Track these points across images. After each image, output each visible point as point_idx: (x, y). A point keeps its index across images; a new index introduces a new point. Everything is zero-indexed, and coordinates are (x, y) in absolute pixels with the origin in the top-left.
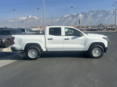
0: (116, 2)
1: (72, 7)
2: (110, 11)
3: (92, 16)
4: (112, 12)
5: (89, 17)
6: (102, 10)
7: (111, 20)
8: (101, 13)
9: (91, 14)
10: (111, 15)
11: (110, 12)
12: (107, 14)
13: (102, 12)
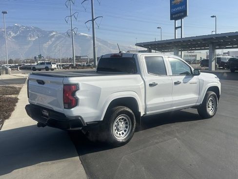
0: (71, 16)
1: (4, 13)
2: (51, 32)
3: (13, 37)
4: (54, 33)
5: (9, 40)
6: (35, 28)
7: (54, 48)
8: (33, 34)
9: (13, 34)
10: (53, 39)
11: (52, 34)
12: (45, 36)
13: (34, 31)
